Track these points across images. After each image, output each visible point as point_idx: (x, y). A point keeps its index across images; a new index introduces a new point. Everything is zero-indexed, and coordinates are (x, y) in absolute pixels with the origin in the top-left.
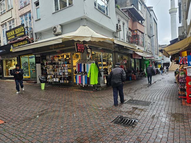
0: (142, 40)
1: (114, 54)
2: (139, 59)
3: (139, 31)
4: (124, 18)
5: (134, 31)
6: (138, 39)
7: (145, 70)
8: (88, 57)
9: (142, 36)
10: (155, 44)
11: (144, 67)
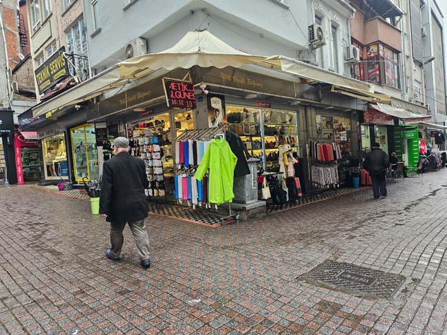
0: (394, 73)
1: (302, 112)
2: (387, 126)
3: (385, 45)
4: (336, 11)
5: (368, 47)
6: (382, 69)
7: (405, 157)
8: (214, 121)
9: (396, 61)
10: (438, 83)
11: (404, 146)
